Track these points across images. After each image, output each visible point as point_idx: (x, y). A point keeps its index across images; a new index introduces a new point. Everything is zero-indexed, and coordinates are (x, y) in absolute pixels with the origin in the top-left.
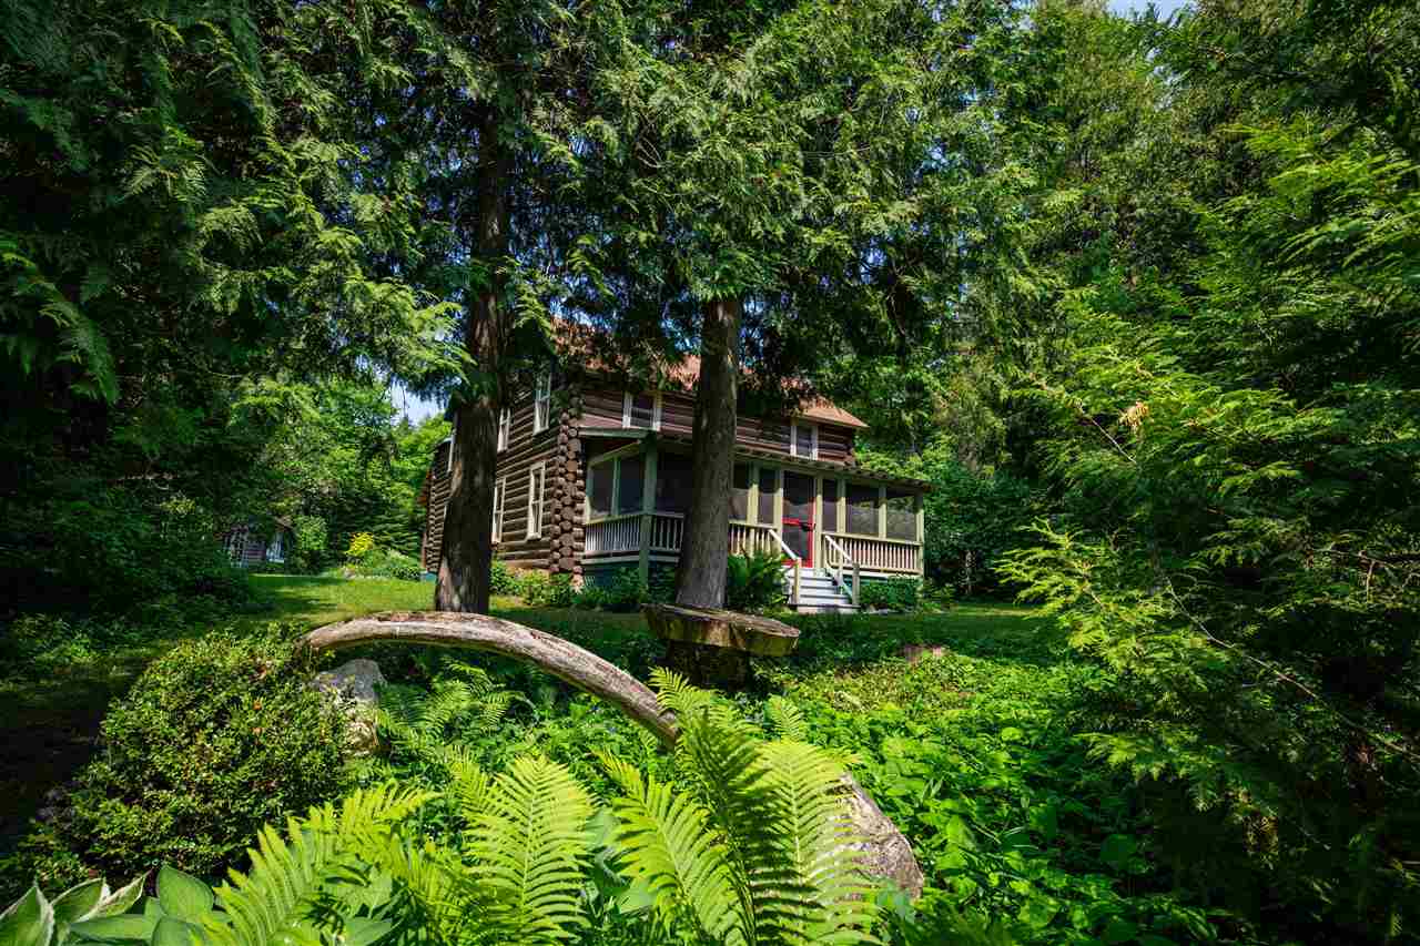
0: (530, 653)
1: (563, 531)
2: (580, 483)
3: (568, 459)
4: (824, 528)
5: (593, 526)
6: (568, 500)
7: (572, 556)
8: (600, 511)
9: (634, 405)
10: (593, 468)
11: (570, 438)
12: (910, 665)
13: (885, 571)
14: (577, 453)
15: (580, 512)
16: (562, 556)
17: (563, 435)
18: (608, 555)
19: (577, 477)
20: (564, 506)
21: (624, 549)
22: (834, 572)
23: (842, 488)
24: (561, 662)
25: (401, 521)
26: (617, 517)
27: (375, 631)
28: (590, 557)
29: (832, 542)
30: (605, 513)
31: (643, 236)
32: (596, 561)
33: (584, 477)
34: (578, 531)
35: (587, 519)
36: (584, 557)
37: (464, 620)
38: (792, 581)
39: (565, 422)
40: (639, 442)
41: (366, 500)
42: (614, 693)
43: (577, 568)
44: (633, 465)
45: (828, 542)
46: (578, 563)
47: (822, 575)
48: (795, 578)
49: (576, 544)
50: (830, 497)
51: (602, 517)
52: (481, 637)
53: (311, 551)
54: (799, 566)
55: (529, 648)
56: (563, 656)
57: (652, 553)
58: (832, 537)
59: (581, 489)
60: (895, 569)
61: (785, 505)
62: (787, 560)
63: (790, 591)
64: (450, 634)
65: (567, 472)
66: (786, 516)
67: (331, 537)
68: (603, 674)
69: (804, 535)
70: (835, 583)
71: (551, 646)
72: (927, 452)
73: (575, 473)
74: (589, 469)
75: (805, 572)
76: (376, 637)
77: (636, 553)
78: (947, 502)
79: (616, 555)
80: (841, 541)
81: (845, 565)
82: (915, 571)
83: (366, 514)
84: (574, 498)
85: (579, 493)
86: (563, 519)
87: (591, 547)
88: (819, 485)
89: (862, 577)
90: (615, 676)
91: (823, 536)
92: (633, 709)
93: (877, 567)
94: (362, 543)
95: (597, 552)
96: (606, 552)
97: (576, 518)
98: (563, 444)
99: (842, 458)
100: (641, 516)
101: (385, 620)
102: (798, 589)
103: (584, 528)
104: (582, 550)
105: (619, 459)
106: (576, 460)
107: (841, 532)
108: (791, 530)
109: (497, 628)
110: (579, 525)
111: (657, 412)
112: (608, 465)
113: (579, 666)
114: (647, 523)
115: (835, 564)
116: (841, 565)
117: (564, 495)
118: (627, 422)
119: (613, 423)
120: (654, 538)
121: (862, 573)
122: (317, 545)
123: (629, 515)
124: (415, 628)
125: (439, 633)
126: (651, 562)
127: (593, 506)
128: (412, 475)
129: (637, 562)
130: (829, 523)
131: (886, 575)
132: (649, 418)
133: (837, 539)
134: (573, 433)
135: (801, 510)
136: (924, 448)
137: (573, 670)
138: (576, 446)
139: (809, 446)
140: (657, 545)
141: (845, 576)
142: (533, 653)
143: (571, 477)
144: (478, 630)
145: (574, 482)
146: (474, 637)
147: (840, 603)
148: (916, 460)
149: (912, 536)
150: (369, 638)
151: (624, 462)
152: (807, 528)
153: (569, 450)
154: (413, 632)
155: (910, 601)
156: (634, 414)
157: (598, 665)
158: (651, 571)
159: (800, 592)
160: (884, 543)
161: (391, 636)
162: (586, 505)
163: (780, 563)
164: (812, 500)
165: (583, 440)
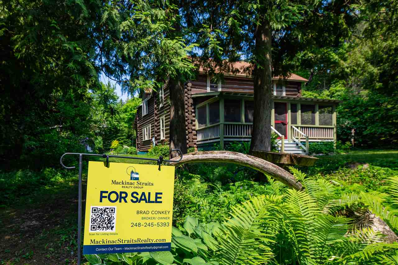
0: (248, 162)
1: (189, 133)
2: (193, 114)
3: (188, 106)
4: (292, 123)
5: (199, 130)
6: (190, 121)
7: (193, 141)
8: (202, 124)
9: (211, 83)
10: (197, 108)
11: (188, 98)
12: (353, 171)
13: (319, 139)
14: (191, 103)
15: (194, 125)
16: (189, 142)
17: (186, 97)
18: (207, 140)
19: (192, 112)
20: (189, 123)
21: (213, 137)
22: (297, 141)
23: (299, 106)
24: (260, 165)
25: (125, 136)
26: (209, 125)
27: (192, 158)
28: (199, 141)
29: (295, 128)
30: (205, 125)
31: (255, 6)
32: (202, 142)
33: (194, 112)
34: (194, 132)
35: (197, 128)
36: (197, 142)
37: (223, 153)
38: (280, 145)
39: (186, 93)
40: (217, 96)
41: (113, 130)
42: (280, 175)
43: (195, 146)
44: (214, 105)
45: (293, 129)
46: (195, 144)
47: (292, 142)
48: (282, 144)
49: (194, 137)
50: (294, 111)
51: (203, 127)
52: (230, 158)
53: (99, 147)
54: (283, 139)
55: (248, 161)
56: (260, 163)
57: (225, 138)
58: (296, 127)
59: (194, 117)
60: (323, 138)
61: (275, 115)
62: (278, 137)
63: (280, 149)
64: (219, 158)
65: (188, 111)
66: (276, 120)
67: (104, 143)
68: (275, 169)
69: (283, 127)
70: (297, 145)
71: (255, 160)
72: (331, 88)
73: (191, 111)
74: (196, 109)
75: (285, 141)
76: (192, 160)
77: (219, 138)
78: (344, 108)
79: (210, 140)
80: (299, 128)
81: (301, 137)
82: (332, 138)
83: (113, 134)
84: (192, 120)
85: (194, 119)
86: (189, 128)
87: (200, 138)
88: (289, 106)
89: (310, 142)
90: (279, 169)
91: (291, 127)
92: (286, 181)
93: (315, 137)
94: (115, 143)
95: (203, 139)
96: (206, 139)
97: (193, 128)
98: (186, 101)
99: (296, 95)
100: (219, 125)
101: (195, 155)
102: (283, 147)
103: (196, 131)
104: (197, 139)
105: (208, 104)
106: (191, 106)
107: (299, 124)
108: (278, 125)
109: (235, 155)
110: (194, 130)
111: (220, 85)
112: (204, 107)
113: (266, 166)
114: (222, 127)
115: (297, 137)
116: (300, 137)
117: (188, 119)
118: (208, 90)
119: (203, 91)
120: (225, 132)
121: (310, 140)
122: (101, 146)
123: (213, 125)
124: (206, 156)
125: (215, 158)
126: (225, 141)
127: (199, 123)
128: (127, 119)
129: (219, 142)
130: (294, 121)
131: (320, 141)
132: (217, 87)
133: (297, 127)
134: (189, 96)
135: (282, 117)
136: (330, 87)
137: (264, 168)
138: (191, 101)
139: (282, 91)
140: (226, 135)
141: (301, 142)
142: (249, 162)
143: (190, 113)
144: (229, 156)
145: (191, 114)
146: (227, 158)
147: (300, 152)
148: (326, 92)
149: (331, 123)
150: (190, 161)
151: (210, 105)
152: (285, 124)
153: (188, 103)
154: (206, 158)
155: (331, 150)
156: (211, 87)
157: (272, 165)
158: (225, 145)
159: (284, 149)
160: (318, 128)
161: (198, 160)
162: (196, 123)
163: (275, 139)
164: (286, 112)
165: (193, 98)
